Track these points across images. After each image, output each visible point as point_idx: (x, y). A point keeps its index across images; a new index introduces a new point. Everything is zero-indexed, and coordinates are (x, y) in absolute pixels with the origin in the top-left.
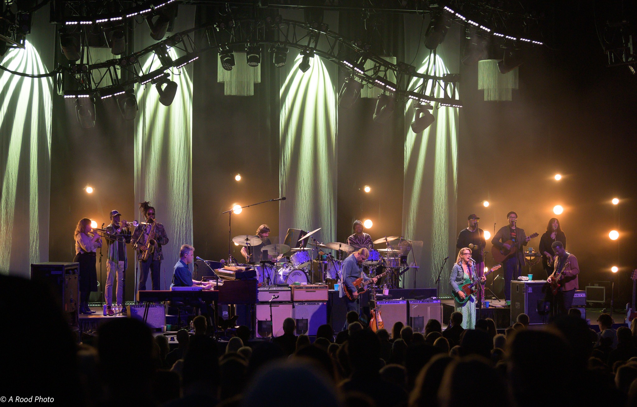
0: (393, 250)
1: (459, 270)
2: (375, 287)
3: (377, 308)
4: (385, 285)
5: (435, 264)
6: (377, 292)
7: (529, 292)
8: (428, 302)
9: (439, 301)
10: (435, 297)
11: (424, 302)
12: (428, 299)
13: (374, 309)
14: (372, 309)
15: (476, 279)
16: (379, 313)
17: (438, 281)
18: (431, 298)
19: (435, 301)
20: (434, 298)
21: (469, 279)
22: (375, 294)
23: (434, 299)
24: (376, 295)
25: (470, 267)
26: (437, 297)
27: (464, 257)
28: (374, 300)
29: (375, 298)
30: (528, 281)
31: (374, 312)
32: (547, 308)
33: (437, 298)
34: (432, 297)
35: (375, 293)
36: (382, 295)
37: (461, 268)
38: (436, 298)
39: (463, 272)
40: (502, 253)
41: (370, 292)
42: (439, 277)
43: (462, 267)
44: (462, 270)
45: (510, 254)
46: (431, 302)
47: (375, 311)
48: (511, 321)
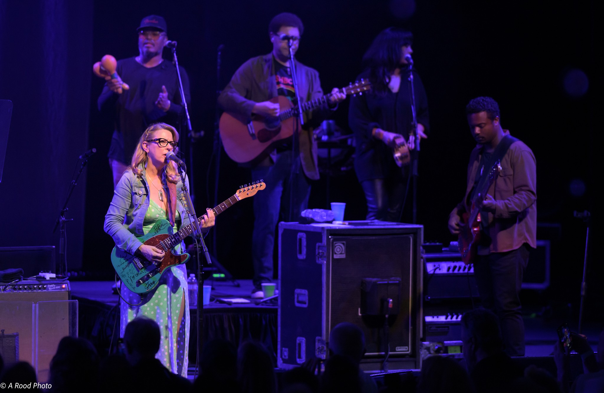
1: (136, 190)
7: (335, 257)
8: (31, 289)
9: (64, 286)
10: (52, 272)
11: (20, 290)
12: (30, 279)
15: (187, 222)
20: (49, 276)
21: (168, 219)
23: (48, 278)
25: (170, 185)
26: (57, 273)
27: (153, 151)
30: (331, 222)
32: (391, 305)
33: (57, 276)
34: (41, 274)
37: (142, 185)
38: (54, 275)
39: (147, 194)
40: (253, 135)
43: (144, 182)
44: (144, 189)
45: (275, 139)
46: (40, 289)
48: (279, 347)
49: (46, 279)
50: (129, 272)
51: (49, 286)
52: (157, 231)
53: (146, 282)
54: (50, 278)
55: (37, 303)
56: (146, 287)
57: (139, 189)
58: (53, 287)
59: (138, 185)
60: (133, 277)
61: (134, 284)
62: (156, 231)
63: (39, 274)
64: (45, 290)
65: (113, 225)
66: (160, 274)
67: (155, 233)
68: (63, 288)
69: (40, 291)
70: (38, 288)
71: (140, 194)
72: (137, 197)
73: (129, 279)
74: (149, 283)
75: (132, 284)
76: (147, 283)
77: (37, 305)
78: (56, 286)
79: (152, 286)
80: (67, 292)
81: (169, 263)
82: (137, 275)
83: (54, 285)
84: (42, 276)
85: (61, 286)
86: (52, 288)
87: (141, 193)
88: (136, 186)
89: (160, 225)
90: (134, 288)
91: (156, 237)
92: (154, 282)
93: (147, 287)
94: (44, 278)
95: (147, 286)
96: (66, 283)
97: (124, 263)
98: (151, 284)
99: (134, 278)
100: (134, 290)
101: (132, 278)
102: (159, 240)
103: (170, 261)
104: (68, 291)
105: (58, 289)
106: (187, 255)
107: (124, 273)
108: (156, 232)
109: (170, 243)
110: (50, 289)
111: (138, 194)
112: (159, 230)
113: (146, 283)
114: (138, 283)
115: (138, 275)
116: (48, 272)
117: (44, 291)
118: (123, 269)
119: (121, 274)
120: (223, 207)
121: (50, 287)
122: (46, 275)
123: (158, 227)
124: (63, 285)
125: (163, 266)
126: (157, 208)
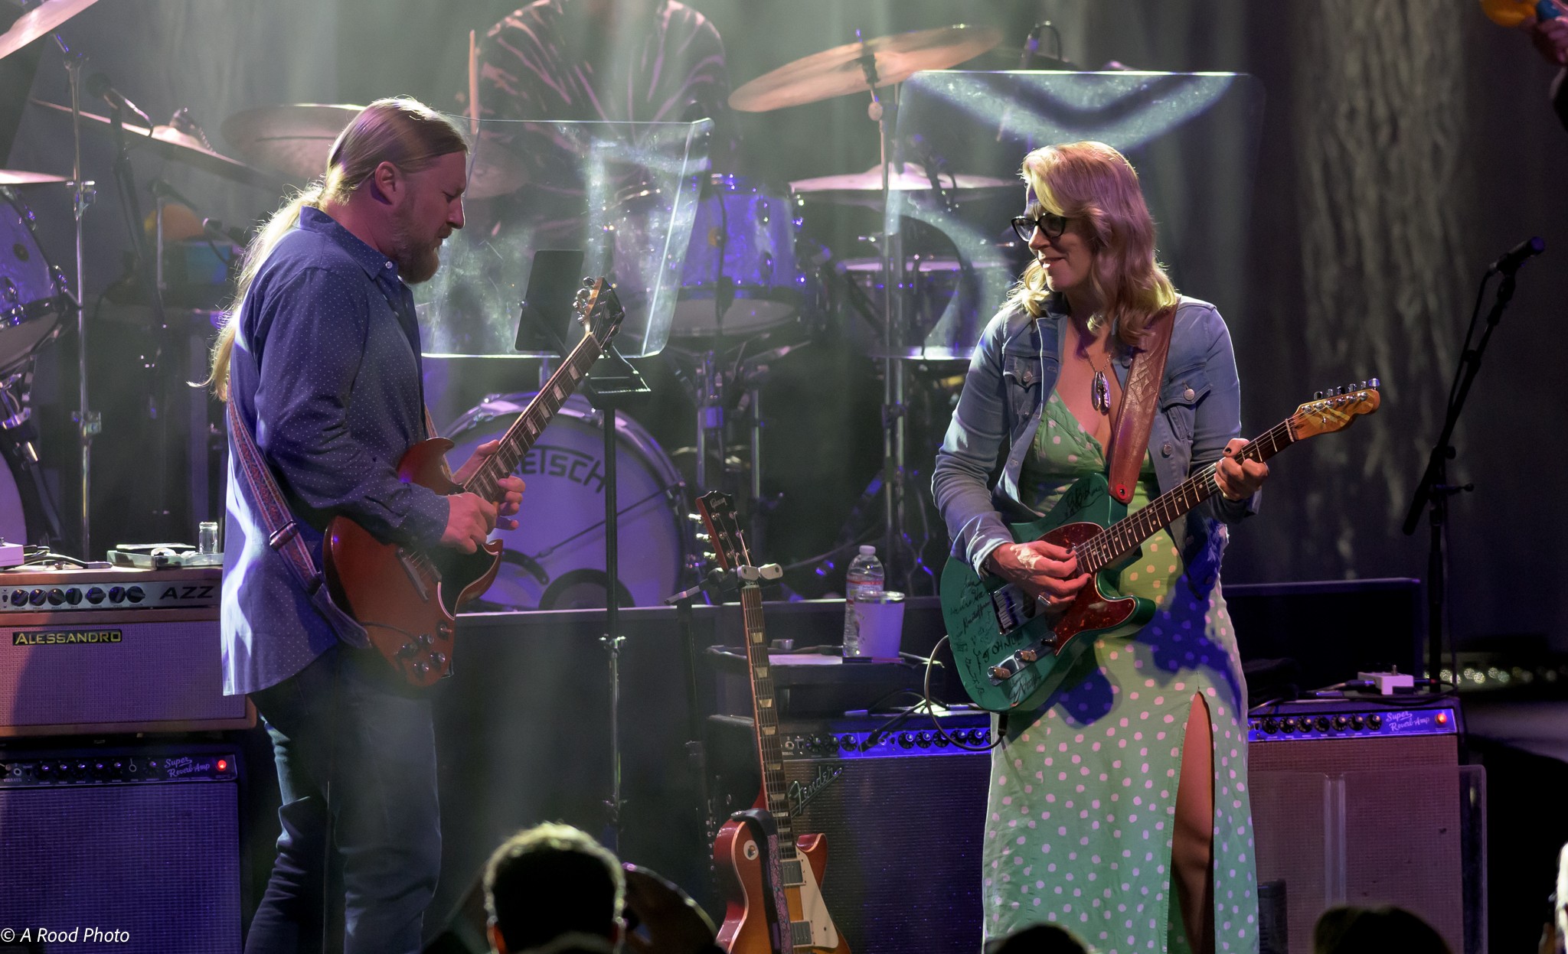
0: (946, 182)
1: (1018, 367)
2: (761, 581)
3: (782, 806)
4: (868, 550)
5: (1396, 319)
6: (775, 627)
8: (1325, 726)
9: (1442, 718)
10: (1403, 670)
11: (1288, 729)
12: (1326, 696)
13: (753, 813)
14: (723, 819)
16: (801, 857)
17: (1429, 507)
18: (1362, 688)
19: (1398, 721)
20: (1389, 683)
22: (762, 658)
23: (1387, 690)
24: (775, 660)
26: (1417, 674)
28: (747, 721)
29: (763, 692)
31: (750, 844)
33: (1418, 685)
34: (1366, 678)
35: (758, 637)
36: (838, 661)
38: (1407, 681)
41: (712, 627)
42: (1443, 452)
46: (1358, 727)
47: (757, 830)
49: (1379, 691)
50: (977, 635)
51: (1389, 715)
54: (1396, 690)
55: (1341, 778)
57: (1024, 365)
58: (1403, 722)
60: (985, 654)
63: (1355, 677)
64: (1375, 730)
68: (1441, 725)
69: (1357, 735)
70: (1352, 726)
72: (1018, 390)
73: (974, 660)
75: (978, 676)
77: (1341, 785)
78: (1414, 719)
80: (1455, 738)
82: (995, 650)
83: (1407, 712)
84: (1367, 682)
85: (1433, 717)
86: (1402, 726)
87: (1028, 376)
88: (1018, 352)
89: (1082, 491)
93: (1016, 695)
94: (1375, 689)
96: (1449, 707)
97: (970, 603)
99: (986, 659)
100: (981, 697)
101: (981, 656)
104: (1458, 734)
105: (1422, 727)
106: (1133, 604)
110: (1393, 728)
111: (1020, 382)
112: (1077, 508)
115: (998, 649)
116: (1387, 669)
117: (1373, 734)
118: (964, 624)
121: (1395, 721)
122: (1380, 679)
124: (1441, 713)
125: (1066, 629)
126: (1073, 433)
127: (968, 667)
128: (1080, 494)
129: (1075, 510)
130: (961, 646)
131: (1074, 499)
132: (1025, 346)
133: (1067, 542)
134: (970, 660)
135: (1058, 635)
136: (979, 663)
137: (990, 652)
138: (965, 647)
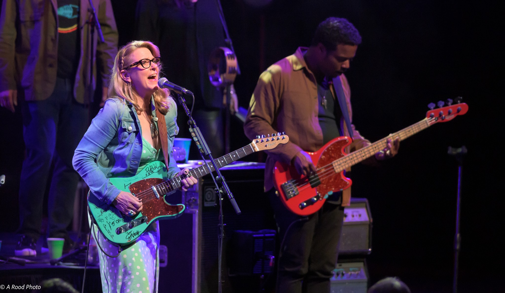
37: (132, 120)
50: (108, 216)
52: (149, 173)
53: (129, 231)
56: (127, 237)
57: (128, 124)
59: (127, 119)
60: (113, 223)
61: (114, 232)
62: (147, 173)
65: (85, 164)
66: (147, 224)
67: (146, 175)
71: (129, 131)
72: (126, 133)
73: (107, 225)
74: (132, 233)
75: (110, 230)
76: (129, 233)
79: (134, 236)
81: (159, 212)
82: (117, 222)
87: (130, 128)
88: (125, 120)
89: (153, 167)
90: (112, 236)
91: (147, 180)
92: (139, 232)
93: (129, 238)
95: (129, 236)
98: (134, 234)
99: (114, 225)
100: (112, 238)
101: (111, 224)
102: (150, 184)
103: (161, 211)
106: (183, 207)
107: (101, 217)
108: (148, 175)
109: (164, 190)
111: (127, 131)
112: (151, 173)
113: (127, 233)
114: (119, 232)
115: (119, 222)
118: (101, 212)
119: (98, 218)
120: (234, 156)
123: (151, 170)
125: (151, 215)
126: (150, 149)
127: (105, 228)
128: (152, 168)
129: (150, 173)
130: (100, 220)
131: (150, 169)
132: (126, 117)
133: (148, 184)
134: (105, 225)
135: (148, 217)
136: (110, 226)
137: (115, 222)
138: (102, 221)
